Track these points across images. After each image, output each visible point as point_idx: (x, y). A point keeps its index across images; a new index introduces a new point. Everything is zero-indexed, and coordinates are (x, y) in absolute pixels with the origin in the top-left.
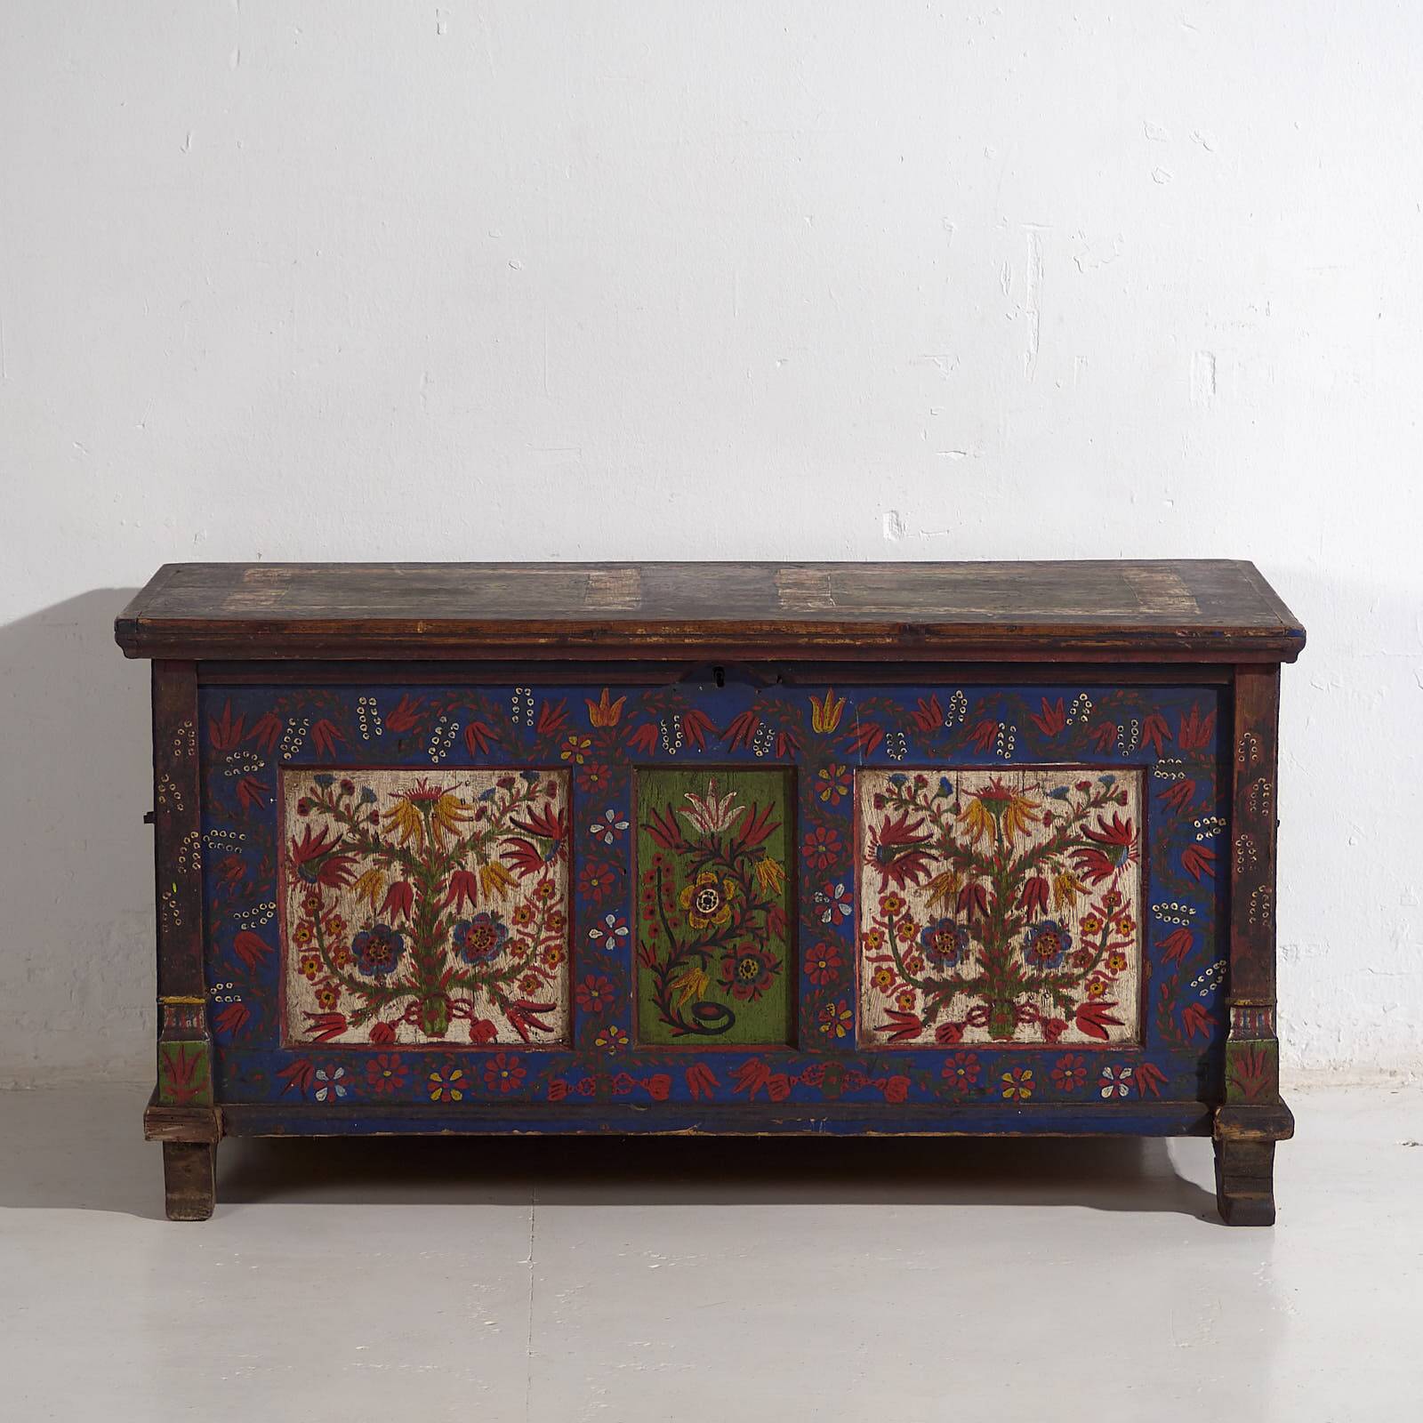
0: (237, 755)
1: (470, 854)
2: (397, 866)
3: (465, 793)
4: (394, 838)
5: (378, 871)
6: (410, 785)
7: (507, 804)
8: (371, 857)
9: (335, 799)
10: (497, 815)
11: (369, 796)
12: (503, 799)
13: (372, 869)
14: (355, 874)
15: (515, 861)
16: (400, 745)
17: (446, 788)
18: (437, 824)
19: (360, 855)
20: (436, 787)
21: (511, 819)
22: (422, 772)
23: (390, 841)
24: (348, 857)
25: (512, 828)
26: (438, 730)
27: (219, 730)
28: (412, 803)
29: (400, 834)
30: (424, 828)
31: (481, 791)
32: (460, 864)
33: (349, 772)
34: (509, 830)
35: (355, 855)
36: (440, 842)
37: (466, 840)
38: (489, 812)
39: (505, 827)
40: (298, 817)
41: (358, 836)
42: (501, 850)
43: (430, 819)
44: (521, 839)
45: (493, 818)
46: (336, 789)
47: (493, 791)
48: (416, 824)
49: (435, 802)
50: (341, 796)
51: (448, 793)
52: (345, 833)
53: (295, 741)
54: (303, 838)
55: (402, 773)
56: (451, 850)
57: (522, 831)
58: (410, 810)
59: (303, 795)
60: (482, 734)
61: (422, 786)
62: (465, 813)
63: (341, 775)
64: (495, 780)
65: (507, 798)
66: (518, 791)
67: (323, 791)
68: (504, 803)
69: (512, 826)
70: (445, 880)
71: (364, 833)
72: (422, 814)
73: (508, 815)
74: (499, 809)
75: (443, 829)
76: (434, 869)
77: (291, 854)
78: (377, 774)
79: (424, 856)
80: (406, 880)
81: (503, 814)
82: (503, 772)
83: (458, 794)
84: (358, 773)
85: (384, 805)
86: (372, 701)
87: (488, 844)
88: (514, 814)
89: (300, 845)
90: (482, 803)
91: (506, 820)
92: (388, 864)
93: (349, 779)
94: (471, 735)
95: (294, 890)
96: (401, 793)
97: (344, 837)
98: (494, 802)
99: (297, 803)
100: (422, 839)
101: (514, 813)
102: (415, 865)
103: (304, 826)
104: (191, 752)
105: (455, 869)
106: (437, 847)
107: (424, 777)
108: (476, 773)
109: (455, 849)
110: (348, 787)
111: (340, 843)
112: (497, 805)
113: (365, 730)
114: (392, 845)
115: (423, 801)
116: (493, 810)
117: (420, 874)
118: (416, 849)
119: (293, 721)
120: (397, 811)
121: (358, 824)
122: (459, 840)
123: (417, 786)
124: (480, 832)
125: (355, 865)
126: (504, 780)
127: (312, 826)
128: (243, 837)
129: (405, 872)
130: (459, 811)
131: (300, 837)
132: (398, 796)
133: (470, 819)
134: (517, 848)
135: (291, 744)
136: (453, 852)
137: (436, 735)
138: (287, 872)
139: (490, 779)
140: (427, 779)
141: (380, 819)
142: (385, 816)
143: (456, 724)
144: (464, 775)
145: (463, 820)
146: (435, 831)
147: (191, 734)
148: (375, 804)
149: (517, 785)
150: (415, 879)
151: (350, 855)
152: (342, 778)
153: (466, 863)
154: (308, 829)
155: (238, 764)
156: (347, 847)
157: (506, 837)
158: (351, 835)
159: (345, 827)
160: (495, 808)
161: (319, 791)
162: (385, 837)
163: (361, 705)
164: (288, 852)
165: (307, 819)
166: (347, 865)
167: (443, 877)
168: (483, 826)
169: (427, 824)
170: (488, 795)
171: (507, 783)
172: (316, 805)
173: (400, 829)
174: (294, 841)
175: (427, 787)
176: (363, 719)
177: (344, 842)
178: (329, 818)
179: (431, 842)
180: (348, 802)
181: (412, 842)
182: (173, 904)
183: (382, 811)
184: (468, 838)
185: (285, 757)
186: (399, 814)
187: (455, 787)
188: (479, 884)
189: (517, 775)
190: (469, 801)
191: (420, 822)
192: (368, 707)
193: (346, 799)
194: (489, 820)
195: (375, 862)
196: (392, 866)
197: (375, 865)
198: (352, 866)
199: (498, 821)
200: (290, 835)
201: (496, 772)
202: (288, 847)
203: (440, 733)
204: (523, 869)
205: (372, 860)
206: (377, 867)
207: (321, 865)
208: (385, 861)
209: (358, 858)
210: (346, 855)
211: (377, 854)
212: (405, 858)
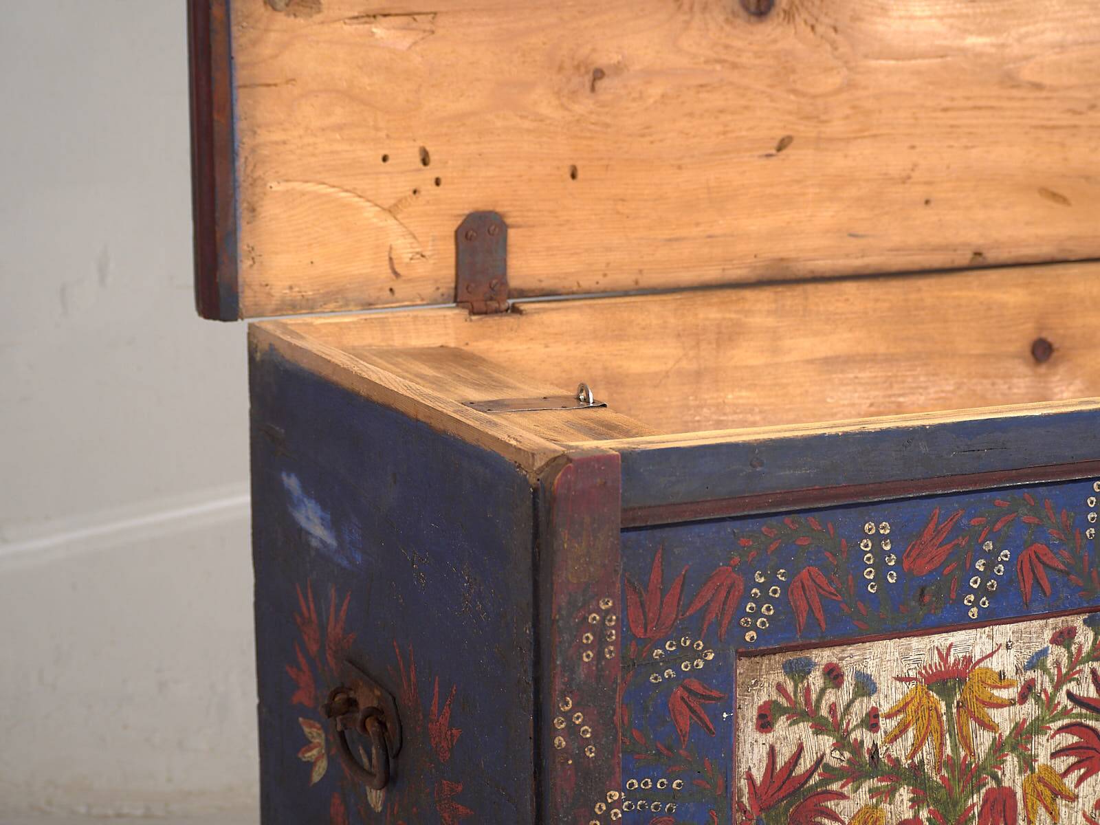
0: (671, 646)
1: (1009, 758)
2: (904, 794)
3: (1005, 662)
4: (900, 750)
5: (876, 806)
6: (926, 658)
7: (1064, 671)
8: (865, 787)
9: (814, 697)
10: (1050, 690)
11: (866, 686)
12: (1057, 664)
13: (866, 805)
14: (842, 817)
15: (1072, 760)
16: (922, 594)
17: (978, 657)
18: (963, 719)
19: (850, 786)
20: (965, 657)
21: (1070, 695)
22: (944, 635)
23: (894, 755)
24: (830, 792)
25: (1069, 708)
26: (980, 566)
27: (642, 605)
28: (929, 688)
29: (910, 741)
30: (946, 727)
31: (1027, 654)
32: (995, 777)
33: (837, 650)
34: (1066, 713)
35: (843, 786)
36: (968, 747)
37: (1004, 738)
38: (1038, 687)
39: (1060, 708)
40: (757, 735)
41: (847, 755)
42: (1052, 746)
43: (954, 710)
44: (1081, 725)
45: (1043, 696)
46: (816, 680)
47: (1044, 652)
48: (934, 722)
49: (962, 681)
50: (823, 692)
51: (982, 665)
52: (828, 751)
53: (763, 609)
54: (763, 770)
55: (915, 642)
56: (982, 756)
57: (1084, 711)
58: (925, 700)
59: (765, 698)
60: (1044, 564)
61: (944, 658)
62: (1005, 694)
63: (823, 657)
64: (1048, 635)
65: (1065, 661)
66: (1080, 650)
67: (796, 686)
68: (1060, 670)
69: (1070, 705)
70: (973, 805)
71: (857, 747)
72: (943, 704)
73: (1065, 688)
74: (1052, 680)
75: (972, 724)
76: (957, 790)
77: (745, 800)
78: (878, 647)
79: (944, 772)
80: (916, 816)
81: (1057, 688)
82: (1060, 620)
83: (995, 664)
84: (850, 650)
85: (889, 696)
86: (883, 528)
87: (1035, 738)
88: (1072, 686)
89: (758, 782)
90: (1030, 674)
91: (1062, 698)
92: (891, 793)
93: (835, 660)
94: (1027, 566)
96: (912, 674)
97: (827, 759)
98: (1045, 671)
99: (755, 713)
100: (942, 744)
101: (1073, 683)
102: (931, 788)
103: (764, 751)
104: (610, 652)
105: (988, 787)
106: (963, 754)
107: (948, 643)
108: (1022, 625)
109: (988, 754)
110: (834, 675)
111: (820, 770)
112: (1049, 674)
113: (871, 577)
114: (898, 760)
115: (944, 682)
116: (1044, 683)
117: (937, 801)
118: (932, 763)
119: (761, 576)
120: (907, 704)
121: (849, 734)
122: (994, 739)
123: (936, 658)
124: (1025, 720)
125: (843, 803)
126: (1061, 633)
127: (777, 747)
128: (679, 785)
129: (916, 803)
130: (996, 692)
131: (758, 770)
132: (908, 679)
133: (1011, 703)
134: (1076, 739)
135: (756, 614)
136: (986, 759)
137: (977, 572)
139: (1039, 633)
140: (951, 645)
141: (882, 721)
142: (889, 716)
143: (1007, 552)
144: (1004, 632)
145: (1000, 705)
146: (961, 729)
147: (610, 620)
148: (874, 697)
149: (1079, 638)
150: (930, 812)
151: (835, 787)
152: (825, 661)
153: (1003, 773)
154: (772, 753)
155: (672, 660)
156: (831, 774)
157: (1060, 724)
158: (837, 754)
159: (827, 742)
160: (1046, 678)
161: (790, 687)
162: (887, 749)
163: (867, 536)
164: (740, 797)
165: (770, 737)
166: (831, 804)
167: (970, 802)
168: (1030, 710)
169: (950, 720)
170: (1036, 662)
171: (1064, 637)
172: (783, 711)
173: (911, 733)
174: (750, 777)
175: (951, 660)
176: (869, 559)
177: (827, 766)
178: (803, 730)
179: (955, 748)
180: (833, 699)
181: (927, 753)
183: (885, 708)
184: (1008, 733)
185: (748, 639)
186: (911, 708)
187: (991, 655)
188: (1020, 805)
189: (1078, 622)
190: (1010, 673)
191: (939, 717)
192: (878, 538)
193: (830, 696)
194: (1038, 699)
195: (873, 792)
196: (897, 795)
197: (871, 797)
198: (837, 805)
199: (1050, 699)
200: (743, 769)
201: (1051, 621)
202: (740, 790)
203: (982, 569)
204: (1082, 771)
205: (867, 790)
206: (874, 800)
207: (791, 810)
208: (887, 790)
209: (847, 790)
210: (829, 788)
211: (876, 779)
212: (916, 780)
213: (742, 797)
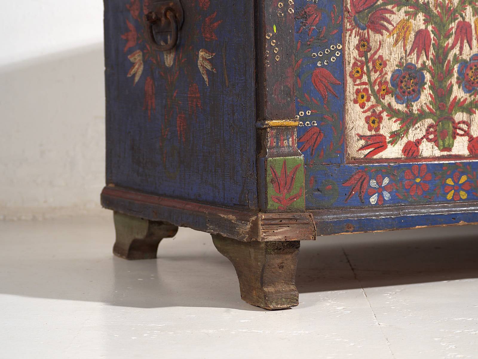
1: (468, 8)
2: (421, 16)
5: (408, 20)
8: (404, 9)
13: (404, 19)
14: (393, 23)
19: (396, 8)
24: (387, 10)
32: (462, 16)
35: (393, 8)
56: (456, 4)
70: (452, 28)
76: (445, 19)
79: (438, 9)
80: (426, 28)
92: (415, 15)
95: (350, 35)
102: (433, 16)
105: (459, 20)
109: (458, 4)
117: (435, 23)
118: (433, 4)
125: (393, 16)
129: (426, 22)
136: (457, 6)
138: (346, 21)
150: (432, 27)
151: (389, 7)
153: (465, 15)
156: (387, 1)
164: (347, 4)
166: (387, 15)
167: (450, 26)
182: (273, 43)
188: (474, 32)
195: (407, 13)
196: (417, 16)
197: (406, 15)
198: (390, 16)
205: (404, 12)
206: (407, 17)
207: (369, 15)
208: (413, 13)
209: (395, 10)
210: (386, 7)
211: (408, 7)
212: (426, 10)
213: (347, 5)
